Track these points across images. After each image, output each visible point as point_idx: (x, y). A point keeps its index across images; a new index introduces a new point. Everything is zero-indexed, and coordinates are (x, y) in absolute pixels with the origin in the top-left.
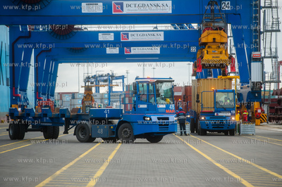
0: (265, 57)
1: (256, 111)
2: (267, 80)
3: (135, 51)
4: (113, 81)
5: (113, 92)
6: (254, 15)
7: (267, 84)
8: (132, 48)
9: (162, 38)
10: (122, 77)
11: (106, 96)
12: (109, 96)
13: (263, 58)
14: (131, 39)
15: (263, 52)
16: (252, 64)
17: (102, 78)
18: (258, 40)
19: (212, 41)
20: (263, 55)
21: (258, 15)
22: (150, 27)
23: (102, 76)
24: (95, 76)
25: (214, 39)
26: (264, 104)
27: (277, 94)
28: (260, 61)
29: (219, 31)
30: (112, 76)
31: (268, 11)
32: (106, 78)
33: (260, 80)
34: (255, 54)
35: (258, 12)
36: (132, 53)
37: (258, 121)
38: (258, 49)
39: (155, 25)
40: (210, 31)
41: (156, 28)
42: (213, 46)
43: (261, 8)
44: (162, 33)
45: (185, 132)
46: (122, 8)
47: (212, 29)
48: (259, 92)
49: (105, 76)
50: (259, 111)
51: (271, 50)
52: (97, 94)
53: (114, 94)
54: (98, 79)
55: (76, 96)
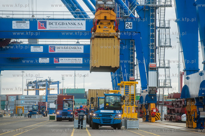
0: (159, 67)
1: (152, 111)
2: (161, 85)
3: (62, 61)
4: (50, 86)
5: (50, 94)
6: (151, 34)
7: (161, 89)
8: (60, 58)
9: (82, 51)
10: (58, 83)
11: (44, 98)
12: (47, 98)
13: (158, 68)
14: (57, 51)
15: (158, 63)
16: (149, 72)
17: (41, 83)
18: (154, 53)
19: (103, 18)
20: (158, 65)
21: (154, 33)
22: (73, 41)
23: (41, 81)
24: (36, 81)
25: (105, 17)
26: (159, 105)
27: (171, 98)
28: (155, 70)
29: (109, 11)
30: (50, 82)
31: (162, 31)
32: (44, 83)
33: (156, 86)
34: (151, 65)
35: (154, 31)
36: (60, 63)
37: (153, 119)
38: (154, 61)
39: (77, 40)
40: (102, 11)
41: (78, 42)
42: (104, 23)
43: (156, 28)
44: (82, 47)
45: (82, 127)
46: (45, 26)
47: (104, 9)
48: (155, 95)
49: (44, 81)
50: (155, 111)
51: (164, 61)
52: (37, 96)
53: (50, 96)
54: (38, 84)
55: (20, 98)
